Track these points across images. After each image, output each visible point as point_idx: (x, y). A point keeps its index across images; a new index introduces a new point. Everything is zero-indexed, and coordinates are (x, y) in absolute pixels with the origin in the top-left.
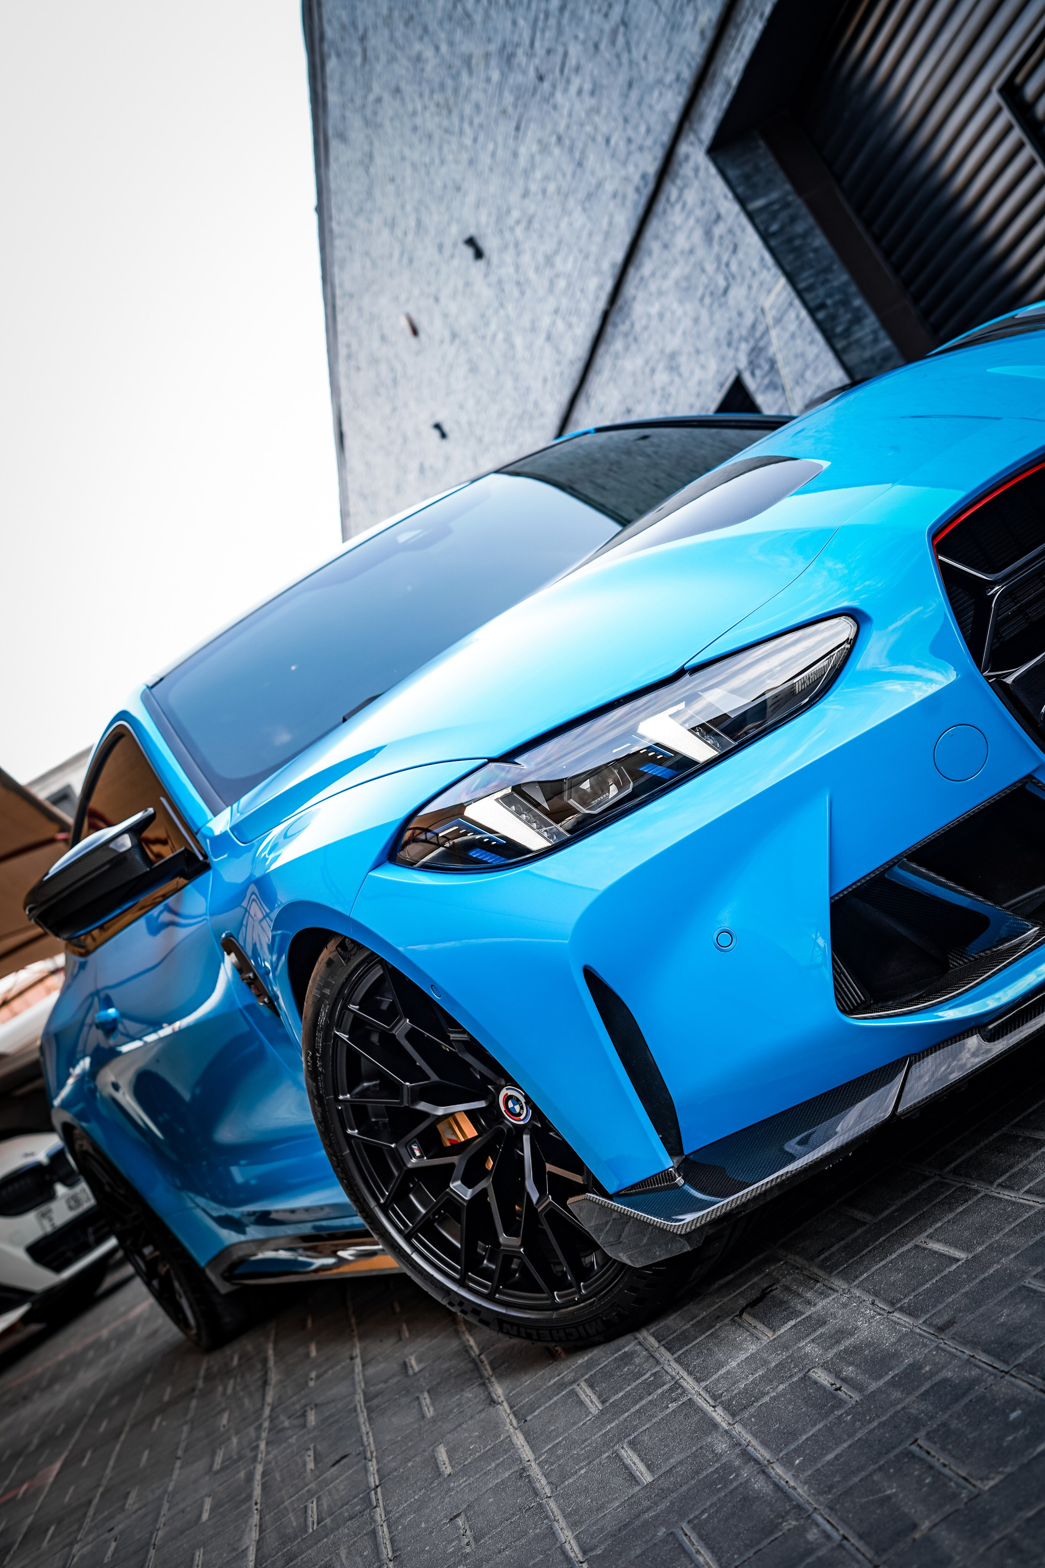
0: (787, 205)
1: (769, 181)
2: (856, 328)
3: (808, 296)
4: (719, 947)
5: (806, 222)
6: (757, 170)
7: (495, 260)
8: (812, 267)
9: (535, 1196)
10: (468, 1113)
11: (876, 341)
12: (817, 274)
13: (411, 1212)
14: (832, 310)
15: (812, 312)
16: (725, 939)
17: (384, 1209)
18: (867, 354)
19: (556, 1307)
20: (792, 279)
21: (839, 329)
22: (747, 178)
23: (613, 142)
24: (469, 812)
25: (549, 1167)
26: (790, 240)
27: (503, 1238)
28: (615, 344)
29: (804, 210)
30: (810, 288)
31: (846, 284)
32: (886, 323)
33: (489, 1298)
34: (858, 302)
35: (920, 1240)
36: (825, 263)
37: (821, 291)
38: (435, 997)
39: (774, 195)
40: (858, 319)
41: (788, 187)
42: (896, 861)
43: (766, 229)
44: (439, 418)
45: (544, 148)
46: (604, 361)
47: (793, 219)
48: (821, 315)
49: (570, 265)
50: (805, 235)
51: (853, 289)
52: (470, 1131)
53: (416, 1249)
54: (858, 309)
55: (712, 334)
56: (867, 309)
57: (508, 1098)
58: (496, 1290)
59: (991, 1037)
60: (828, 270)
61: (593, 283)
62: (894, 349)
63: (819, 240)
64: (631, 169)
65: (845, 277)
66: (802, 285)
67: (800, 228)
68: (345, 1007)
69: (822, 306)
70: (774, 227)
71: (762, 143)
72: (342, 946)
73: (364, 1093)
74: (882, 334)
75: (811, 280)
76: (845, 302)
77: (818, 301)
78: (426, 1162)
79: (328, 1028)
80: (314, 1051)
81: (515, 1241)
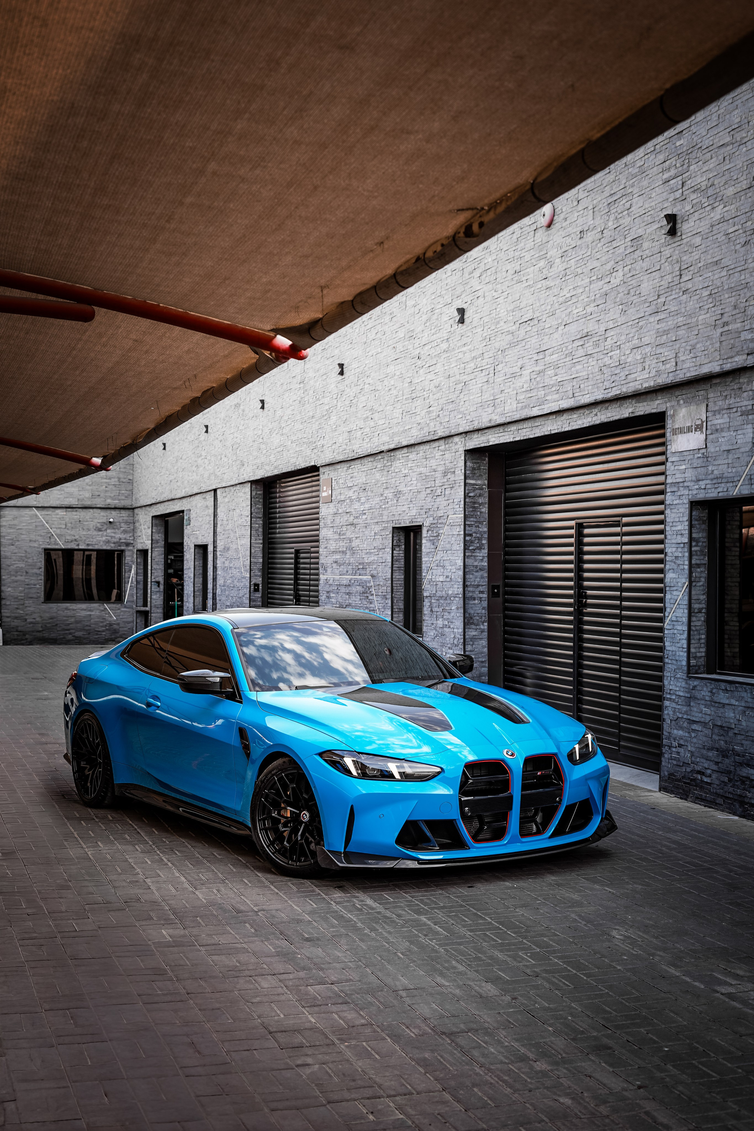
0: (482, 489)
1: (480, 475)
2: (478, 551)
3: (467, 528)
4: (380, 817)
5: (484, 500)
6: (479, 469)
7: (347, 382)
8: (476, 518)
9: (299, 838)
10: (291, 811)
11: (482, 560)
12: (476, 522)
13: (264, 825)
14: (473, 539)
15: (465, 535)
16: (382, 816)
17: (259, 820)
18: (476, 564)
19: (288, 864)
20: (465, 517)
21: (471, 548)
22: (474, 469)
23: (431, 409)
24: (345, 759)
25: (307, 834)
26: (474, 503)
27: (285, 843)
28: (379, 463)
29: (487, 495)
30: (469, 526)
31: (484, 532)
32: (489, 556)
33: (273, 854)
34: (484, 542)
35: (382, 893)
36: (482, 519)
37: (474, 529)
38: (313, 789)
39: (479, 482)
40: (480, 548)
41: (486, 482)
42: (421, 820)
43: (468, 494)
44: (267, 400)
45: (401, 377)
46: (368, 463)
47: (480, 495)
48: (468, 538)
49: (381, 422)
50: (480, 504)
51: (486, 536)
52: (289, 815)
53: (261, 833)
54: (483, 544)
55: (422, 503)
56: (486, 547)
57: (304, 814)
58: (275, 852)
59: (419, 863)
60: (481, 523)
61: (385, 438)
62: (487, 568)
63: (485, 510)
64: (432, 424)
65: (486, 529)
66: (467, 523)
67: (480, 500)
68: (281, 773)
69: (471, 535)
70: (471, 494)
71: (487, 459)
72: (290, 761)
73: (271, 792)
74: (486, 559)
75: (472, 523)
76: (480, 539)
77: (470, 533)
78: (277, 816)
79: (274, 775)
80: (266, 777)
81: (288, 845)
